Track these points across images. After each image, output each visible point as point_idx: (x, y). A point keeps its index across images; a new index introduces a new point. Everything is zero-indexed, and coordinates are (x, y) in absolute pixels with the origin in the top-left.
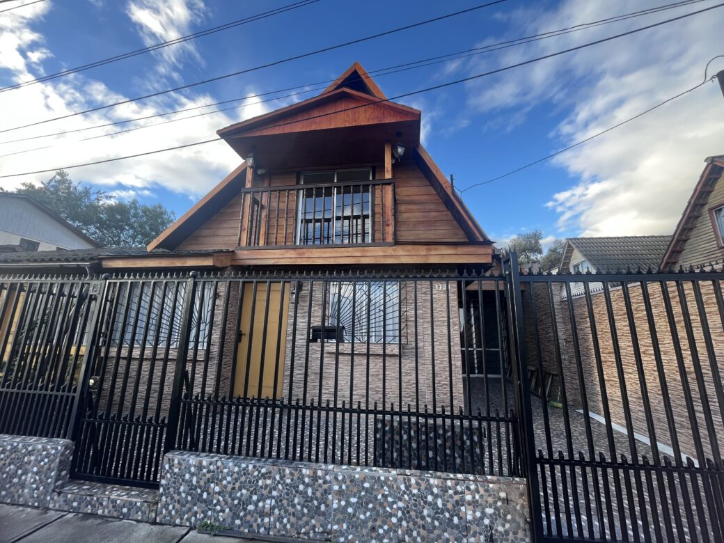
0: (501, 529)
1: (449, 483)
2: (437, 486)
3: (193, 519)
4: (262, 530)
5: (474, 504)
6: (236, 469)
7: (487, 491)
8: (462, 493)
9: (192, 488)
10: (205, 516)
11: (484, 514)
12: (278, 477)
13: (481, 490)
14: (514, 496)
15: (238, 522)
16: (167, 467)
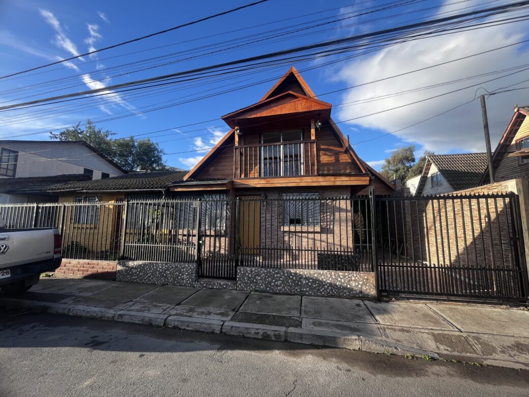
0: (364, 288)
1: (346, 274)
2: (342, 275)
3: (251, 289)
4: (277, 291)
5: (355, 281)
6: (266, 271)
7: (360, 276)
8: (351, 277)
9: (249, 278)
10: (256, 287)
11: (359, 284)
12: (282, 274)
13: (358, 276)
14: (370, 278)
15: (268, 289)
16: (239, 271)
